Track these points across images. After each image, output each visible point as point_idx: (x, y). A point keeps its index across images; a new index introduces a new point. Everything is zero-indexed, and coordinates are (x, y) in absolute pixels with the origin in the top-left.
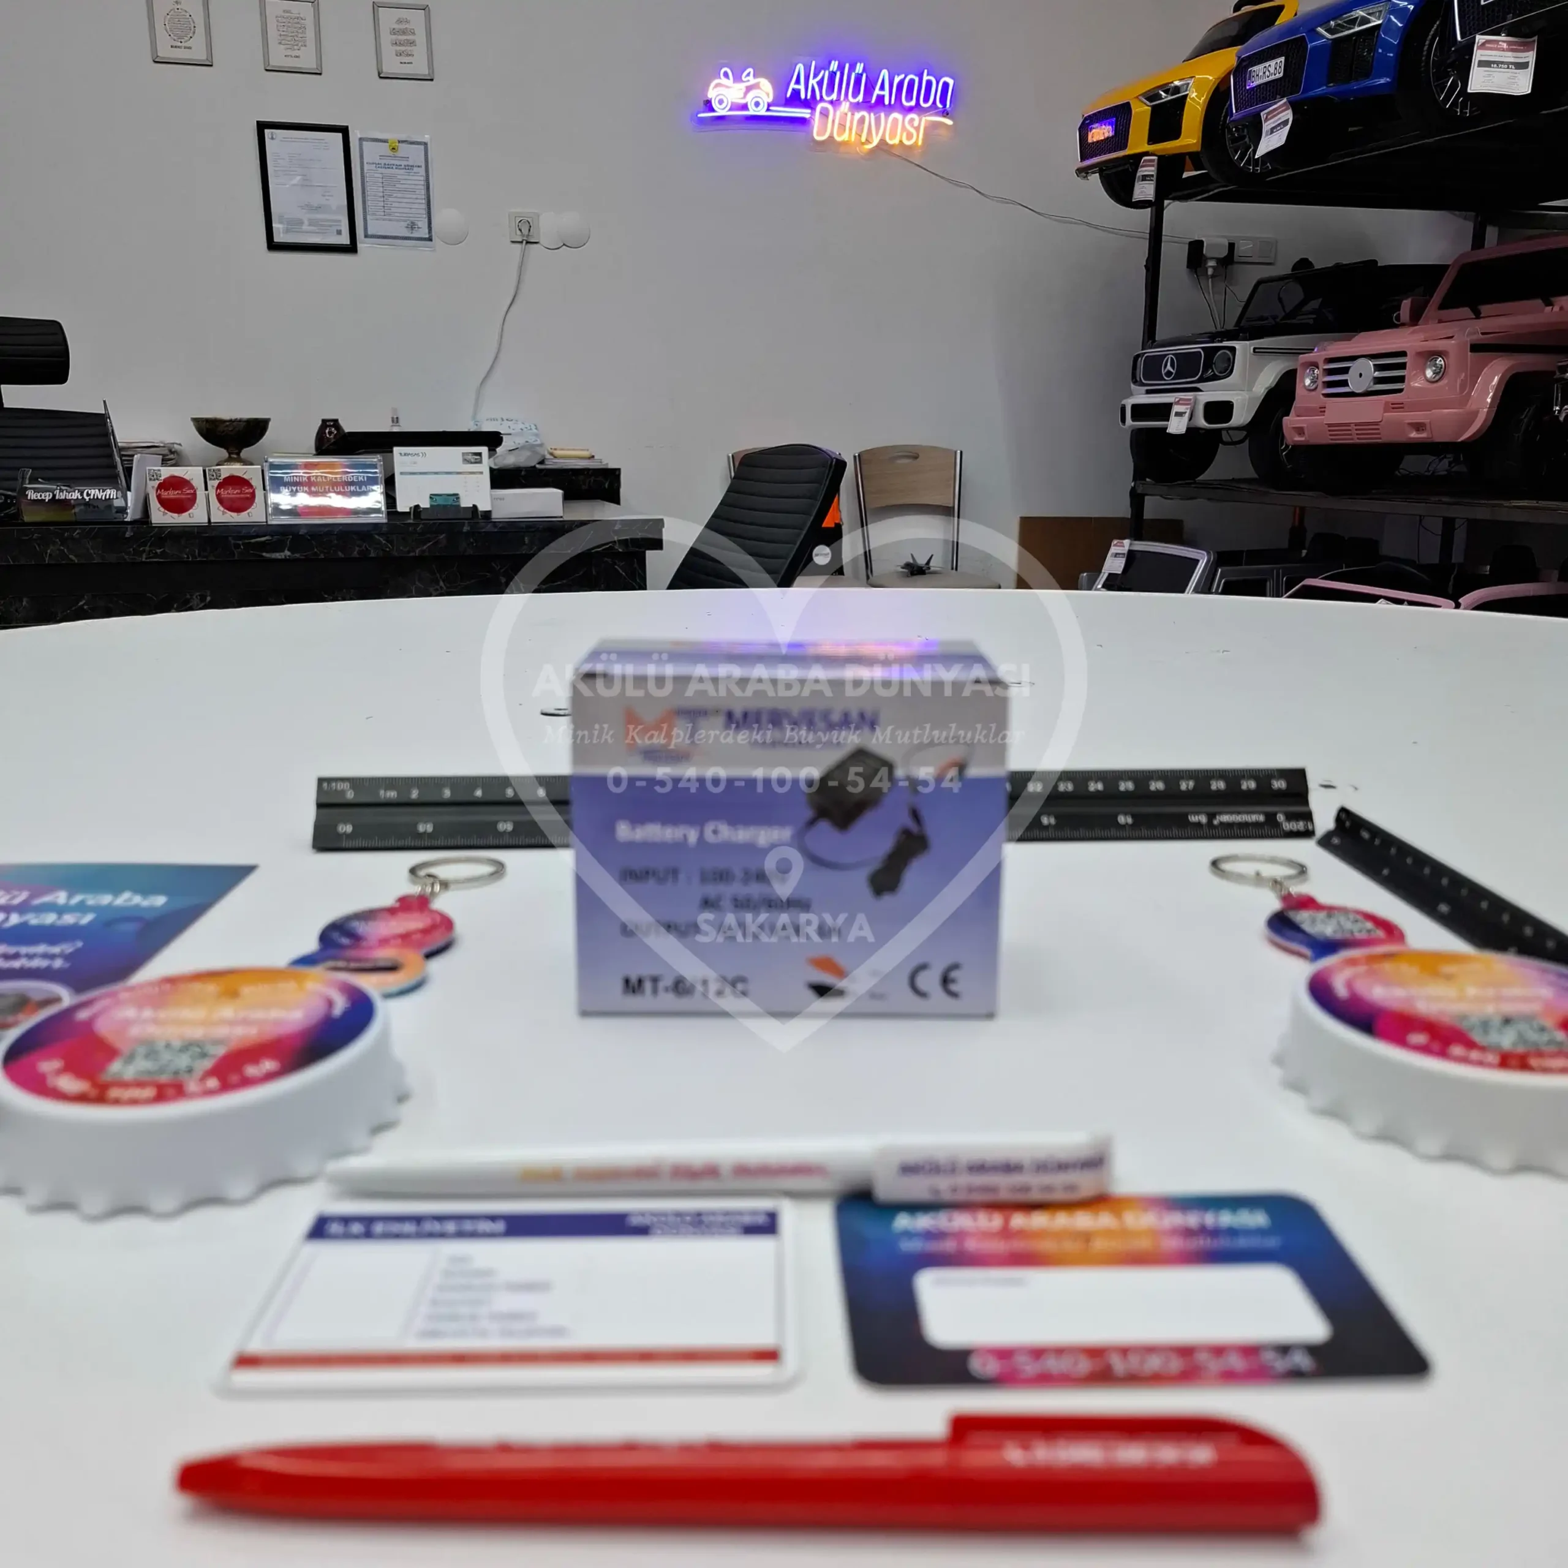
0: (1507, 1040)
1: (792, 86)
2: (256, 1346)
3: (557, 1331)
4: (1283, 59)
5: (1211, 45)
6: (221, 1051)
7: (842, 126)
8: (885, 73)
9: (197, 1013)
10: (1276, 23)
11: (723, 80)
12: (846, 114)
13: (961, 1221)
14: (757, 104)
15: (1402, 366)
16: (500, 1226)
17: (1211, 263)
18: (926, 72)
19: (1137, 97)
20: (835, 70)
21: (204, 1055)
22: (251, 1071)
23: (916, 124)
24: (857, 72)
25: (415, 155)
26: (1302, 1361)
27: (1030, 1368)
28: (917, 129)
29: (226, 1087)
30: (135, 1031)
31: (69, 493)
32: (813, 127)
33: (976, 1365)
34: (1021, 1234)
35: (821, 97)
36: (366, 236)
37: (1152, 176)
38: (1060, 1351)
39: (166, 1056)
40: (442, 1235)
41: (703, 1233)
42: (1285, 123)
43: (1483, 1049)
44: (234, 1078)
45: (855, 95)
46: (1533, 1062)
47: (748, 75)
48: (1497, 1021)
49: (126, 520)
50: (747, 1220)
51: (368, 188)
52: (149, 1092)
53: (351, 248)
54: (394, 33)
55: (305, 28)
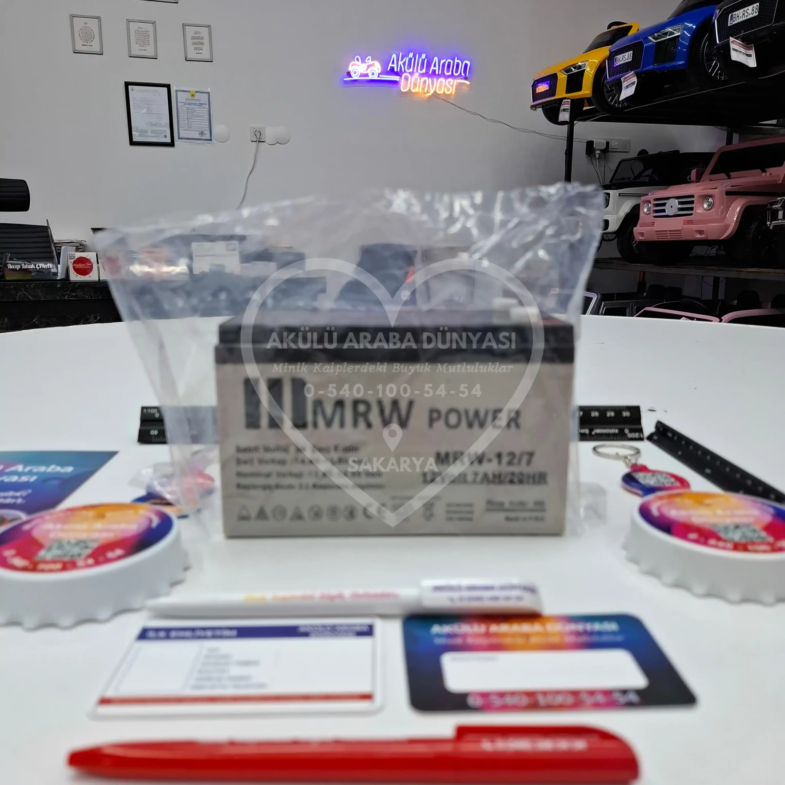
0: (737, 536)
1: (390, 65)
2: (110, 693)
3: (262, 686)
4: (632, 52)
5: (597, 45)
6: (95, 545)
7: (415, 85)
8: (436, 59)
9: (84, 526)
10: (628, 35)
11: (356, 62)
12: (417, 79)
13: (465, 628)
14: (373, 74)
15: (692, 202)
16: (234, 633)
17: (598, 152)
18: (456, 58)
19: (560, 71)
20: (411, 57)
21: (86, 547)
22: (110, 555)
23: (451, 83)
24: (422, 58)
25: (204, 98)
26: (633, 697)
27: (497, 702)
28: (452, 86)
29: (97, 563)
30: (52, 535)
31: (29, 265)
32: (401, 85)
33: (471, 701)
34: (496, 635)
35: (405, 70)
36: (179, 138)
37: (568, 109)
38: (513, 694)
39: (68, 548)
40: (205, 637)
41: (336, 635)
42: (633, 83)
43: (725, 541)
44: (101, 559)
45: (421, 70)
46: (750, 547)
48: (732, 527)
49: (57, 279)
50: (358, 629)
51: (180, 115)
52: (59, 566)
53: (172, 144)
54: (193, 38)
55: (149, 36)
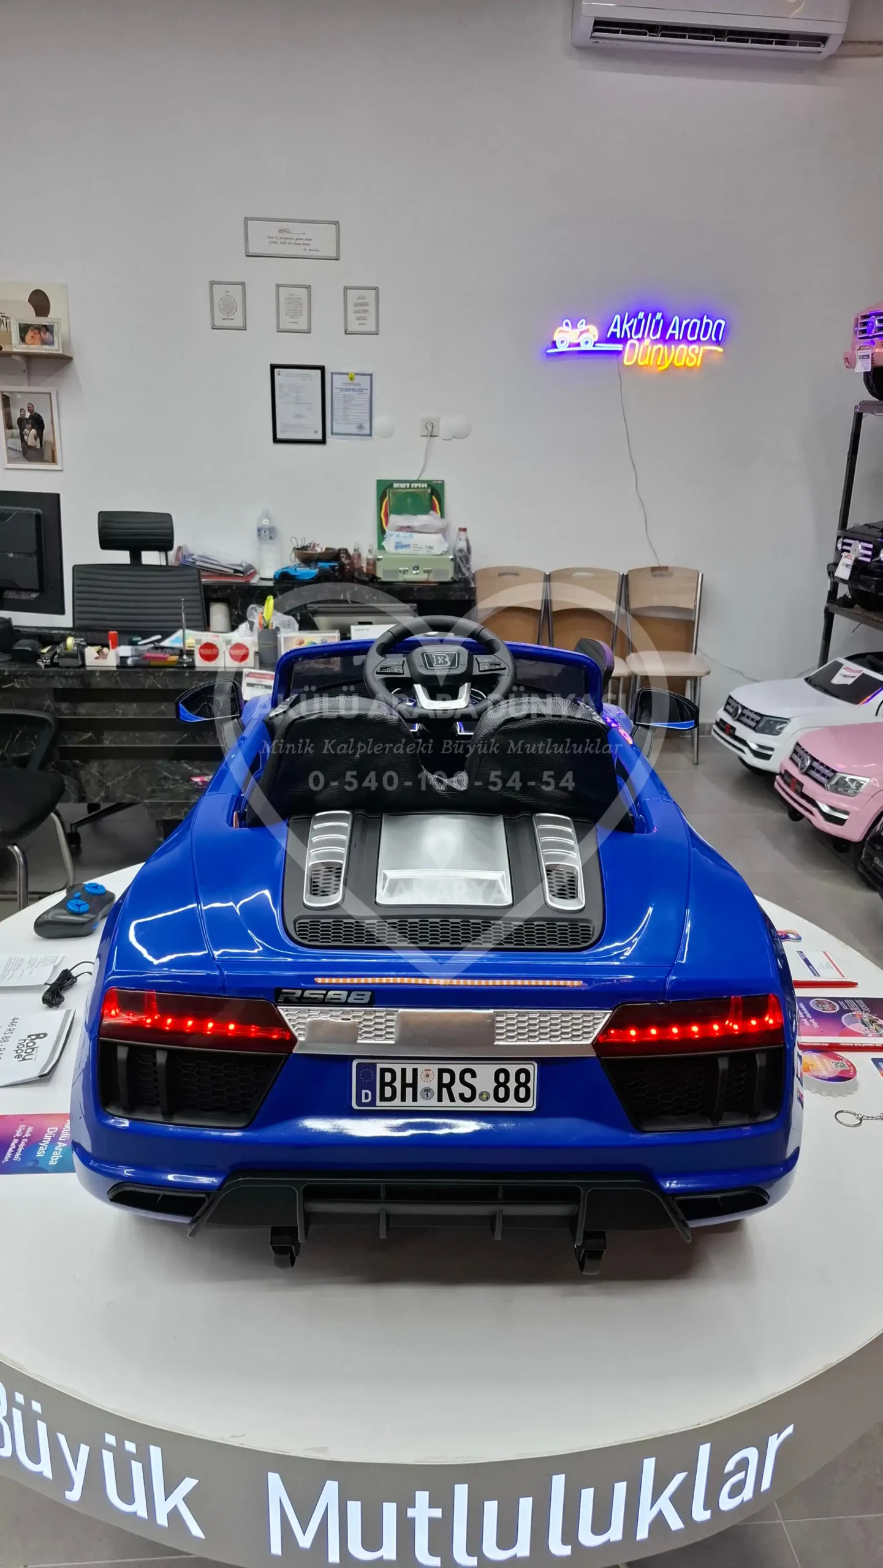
1: (612, 329)
7: (644, 355)
8: (676, 319)
11: (564, 328)
12: (648, 347)
18: (705, 317)
20: (641, 319)
24: (657, 318)
25: (364, 382)
28: (697, 355)
32: (624, 356)
35: (631, 336)
36: (332, 433)
45: (654, 334)
47: (582, 323)
51: (335, 404)
53: (323, 441)
54: (356, 305)
55: (301, 304)
